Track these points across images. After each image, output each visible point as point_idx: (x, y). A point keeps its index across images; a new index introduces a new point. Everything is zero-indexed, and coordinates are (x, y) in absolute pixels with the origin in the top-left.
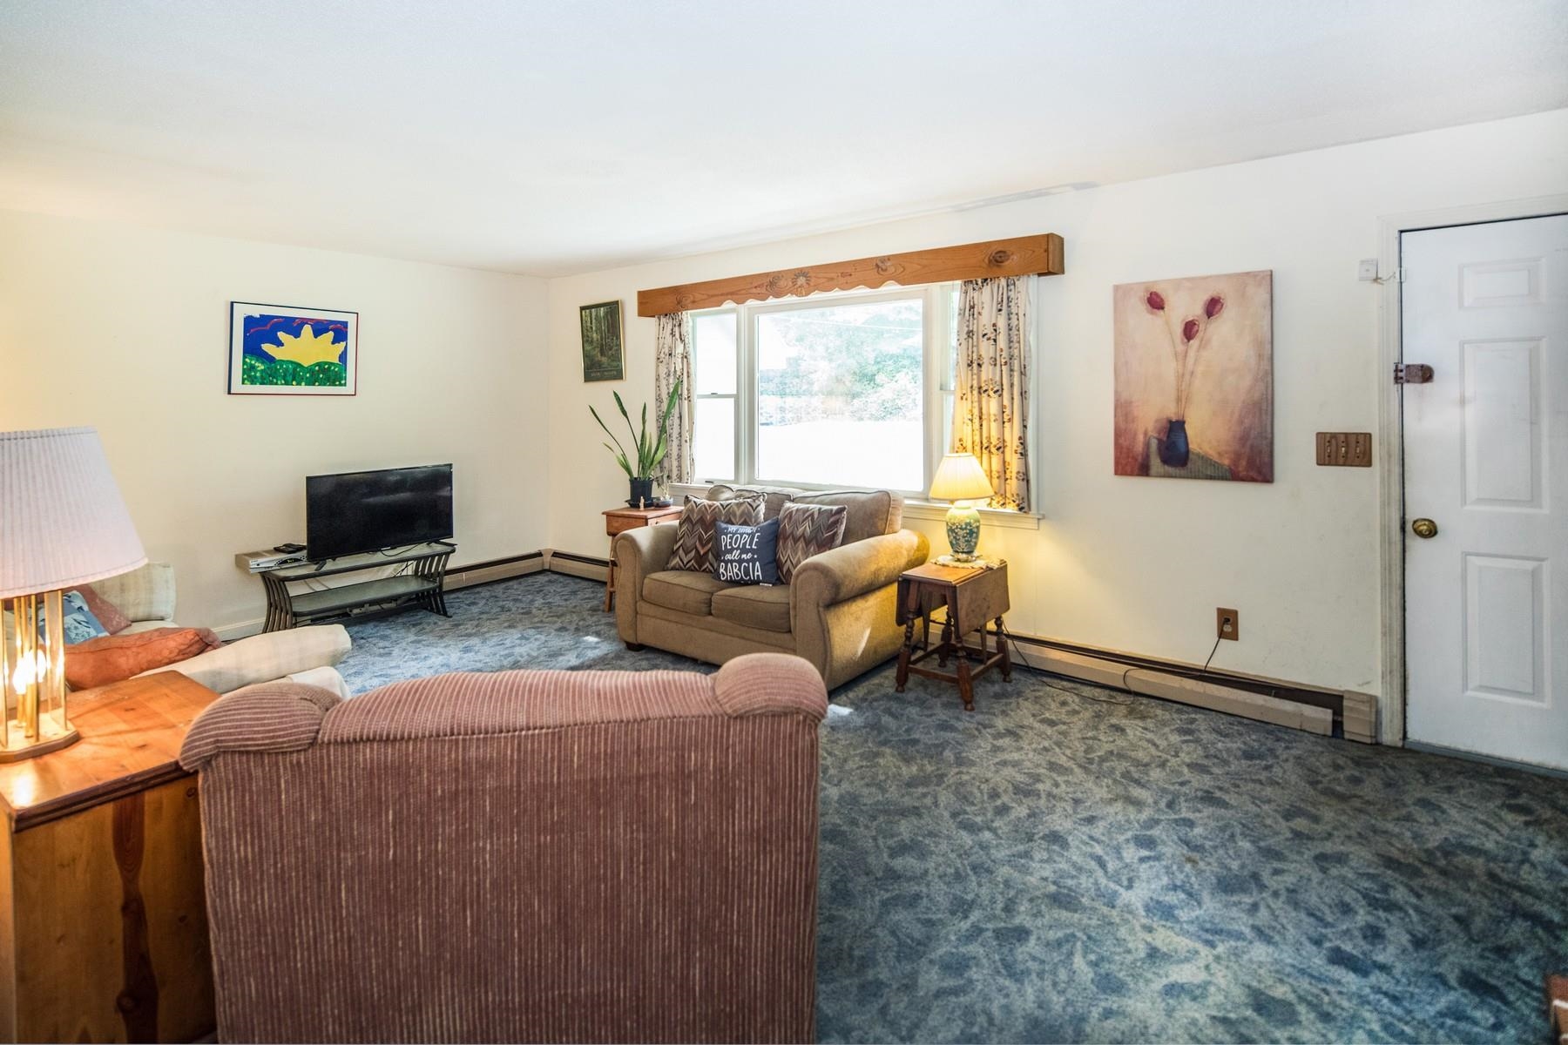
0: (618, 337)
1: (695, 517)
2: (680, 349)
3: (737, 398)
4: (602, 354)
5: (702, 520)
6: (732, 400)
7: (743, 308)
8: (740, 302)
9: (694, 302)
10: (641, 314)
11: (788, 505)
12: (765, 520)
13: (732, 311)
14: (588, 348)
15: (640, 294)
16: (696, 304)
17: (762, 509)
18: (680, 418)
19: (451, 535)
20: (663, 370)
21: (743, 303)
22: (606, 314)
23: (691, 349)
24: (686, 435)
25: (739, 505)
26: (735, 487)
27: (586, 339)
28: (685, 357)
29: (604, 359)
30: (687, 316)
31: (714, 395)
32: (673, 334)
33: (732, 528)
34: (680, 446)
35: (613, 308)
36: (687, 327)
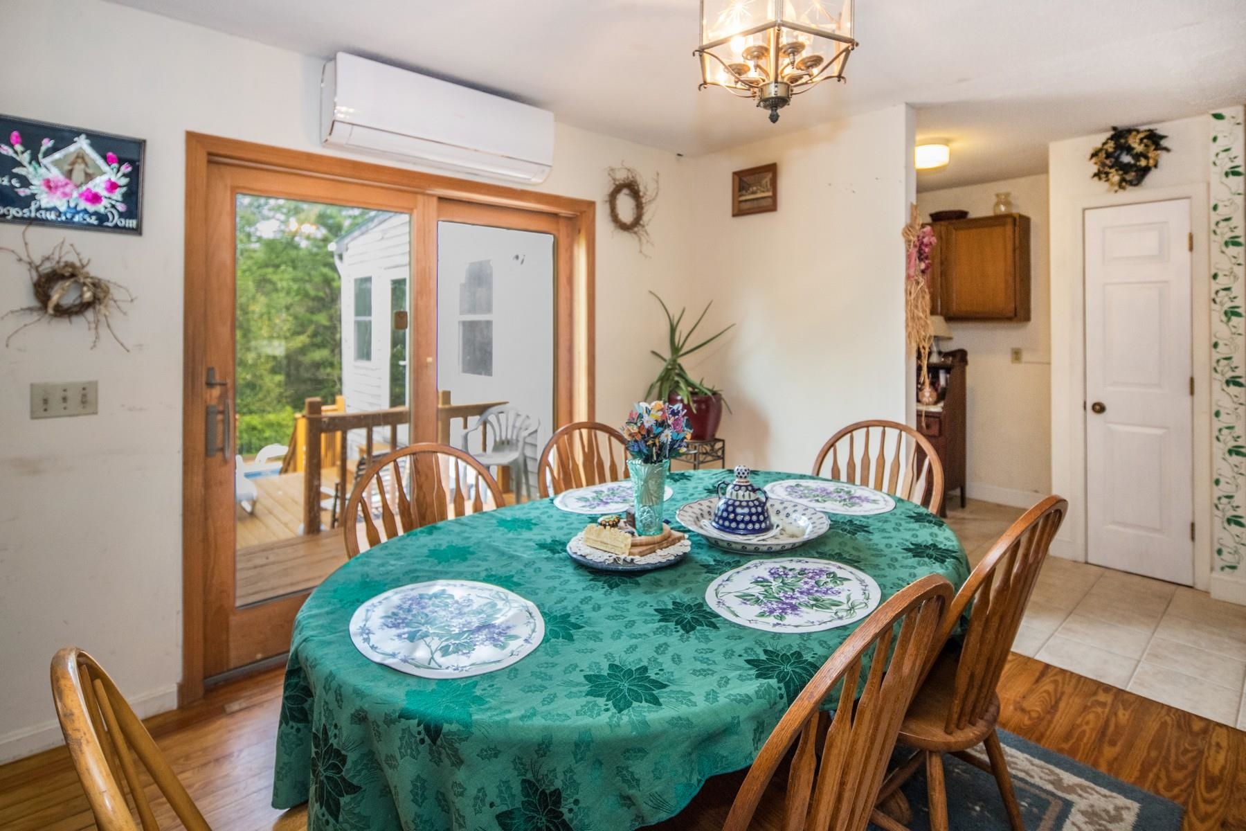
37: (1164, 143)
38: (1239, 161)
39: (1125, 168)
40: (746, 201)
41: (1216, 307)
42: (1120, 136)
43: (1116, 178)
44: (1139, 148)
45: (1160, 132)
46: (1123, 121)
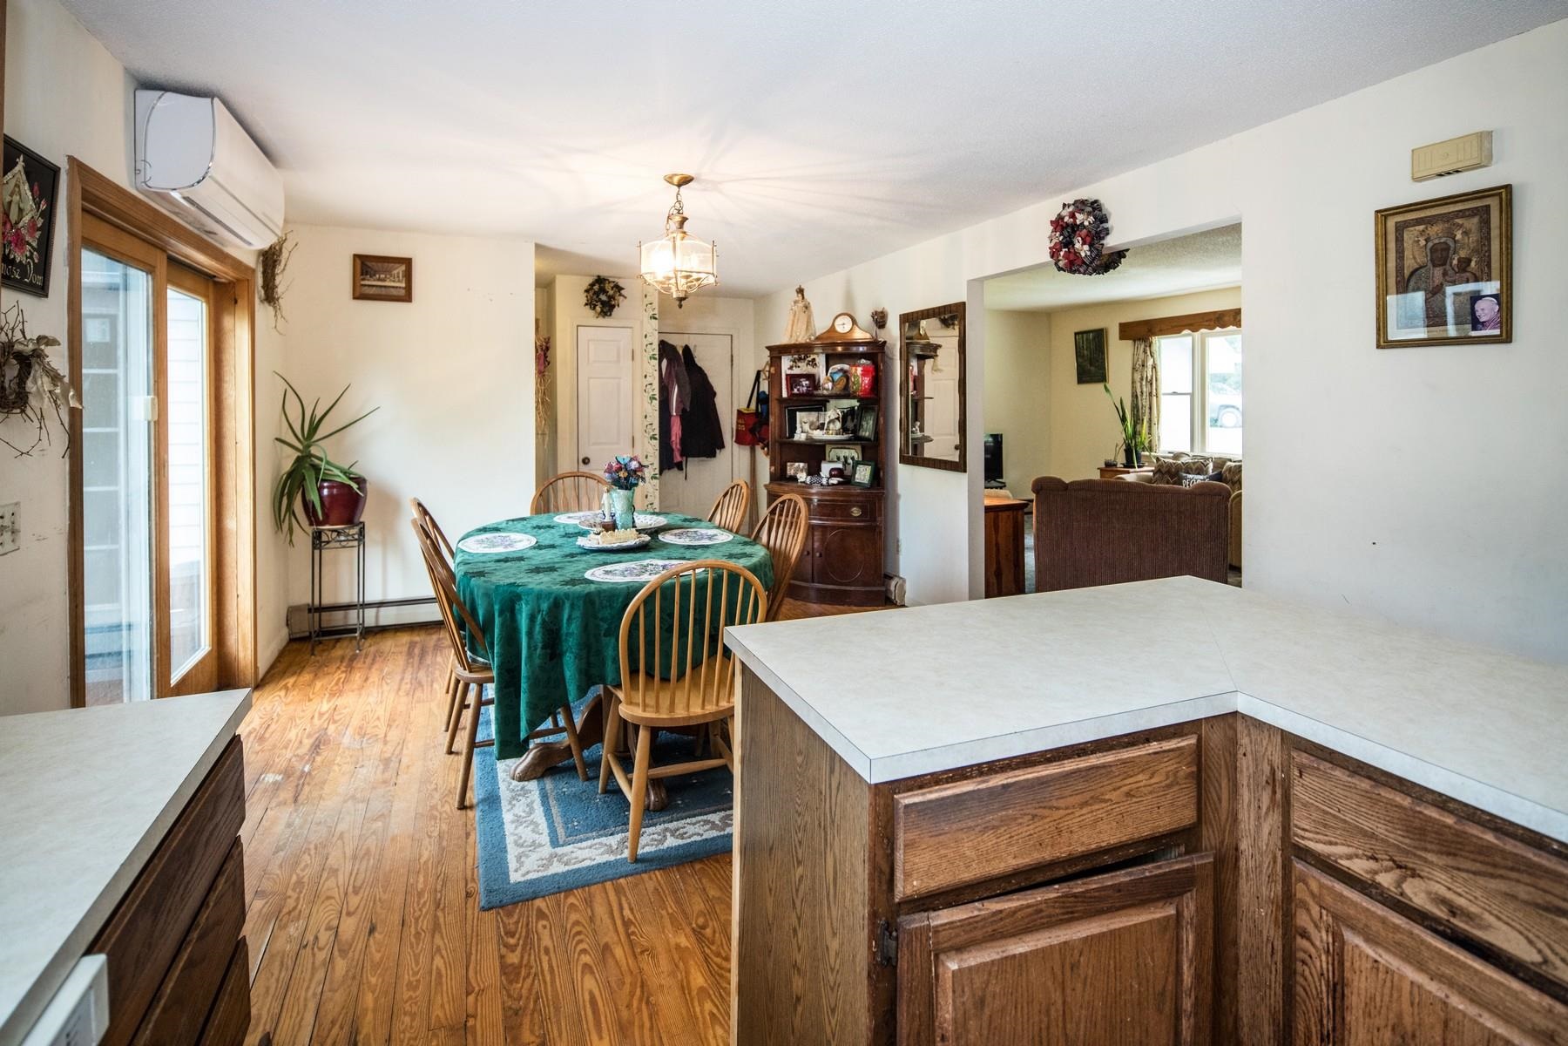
0: (1103, 353)
1: (1164, 470)
2: (1150, 362)
3: (1192, 395)
4: (1091, 365)
5: (1169, 472)
6: (1189, 397)
7: (1197, 334)
8: (1195, 330)
9: (1161, 330)
10: (1122, 338)
11: (1229, 463)
12: (1213, 471)
13: (1189, 335)
14: (1080, 360)
15: (1121, 325)
16: (1162, 332)
17: (1211, 466)
18: (1150, 408)
19: (1002, 477)
20: (1138, 376)
21: (1197, 331)
22: (1094, 338)
23: (1158, 362)
24: (1155, 420)
25: (1194, 463)
26: (1191, 454)
27: (1079, 354)
28: (1154, 367)
29: (1092, 368)
30: (1155, 340)
31: (1175, 393)
32: (1145, 352)
33: (1190, 476)
34: (1150, 427)
35: (1099, 336)
36: (1155, 347)
37: (622, 292)
38: (656, 312)
39: (603, 303)
40: (369, 286)
41: (646, 394)
42: (600, 280)
43: (598, 309)
44: (611, 292)
45: (621, 285)
46: (604, 273)
